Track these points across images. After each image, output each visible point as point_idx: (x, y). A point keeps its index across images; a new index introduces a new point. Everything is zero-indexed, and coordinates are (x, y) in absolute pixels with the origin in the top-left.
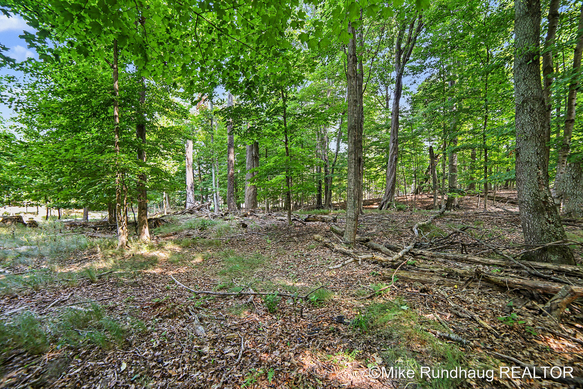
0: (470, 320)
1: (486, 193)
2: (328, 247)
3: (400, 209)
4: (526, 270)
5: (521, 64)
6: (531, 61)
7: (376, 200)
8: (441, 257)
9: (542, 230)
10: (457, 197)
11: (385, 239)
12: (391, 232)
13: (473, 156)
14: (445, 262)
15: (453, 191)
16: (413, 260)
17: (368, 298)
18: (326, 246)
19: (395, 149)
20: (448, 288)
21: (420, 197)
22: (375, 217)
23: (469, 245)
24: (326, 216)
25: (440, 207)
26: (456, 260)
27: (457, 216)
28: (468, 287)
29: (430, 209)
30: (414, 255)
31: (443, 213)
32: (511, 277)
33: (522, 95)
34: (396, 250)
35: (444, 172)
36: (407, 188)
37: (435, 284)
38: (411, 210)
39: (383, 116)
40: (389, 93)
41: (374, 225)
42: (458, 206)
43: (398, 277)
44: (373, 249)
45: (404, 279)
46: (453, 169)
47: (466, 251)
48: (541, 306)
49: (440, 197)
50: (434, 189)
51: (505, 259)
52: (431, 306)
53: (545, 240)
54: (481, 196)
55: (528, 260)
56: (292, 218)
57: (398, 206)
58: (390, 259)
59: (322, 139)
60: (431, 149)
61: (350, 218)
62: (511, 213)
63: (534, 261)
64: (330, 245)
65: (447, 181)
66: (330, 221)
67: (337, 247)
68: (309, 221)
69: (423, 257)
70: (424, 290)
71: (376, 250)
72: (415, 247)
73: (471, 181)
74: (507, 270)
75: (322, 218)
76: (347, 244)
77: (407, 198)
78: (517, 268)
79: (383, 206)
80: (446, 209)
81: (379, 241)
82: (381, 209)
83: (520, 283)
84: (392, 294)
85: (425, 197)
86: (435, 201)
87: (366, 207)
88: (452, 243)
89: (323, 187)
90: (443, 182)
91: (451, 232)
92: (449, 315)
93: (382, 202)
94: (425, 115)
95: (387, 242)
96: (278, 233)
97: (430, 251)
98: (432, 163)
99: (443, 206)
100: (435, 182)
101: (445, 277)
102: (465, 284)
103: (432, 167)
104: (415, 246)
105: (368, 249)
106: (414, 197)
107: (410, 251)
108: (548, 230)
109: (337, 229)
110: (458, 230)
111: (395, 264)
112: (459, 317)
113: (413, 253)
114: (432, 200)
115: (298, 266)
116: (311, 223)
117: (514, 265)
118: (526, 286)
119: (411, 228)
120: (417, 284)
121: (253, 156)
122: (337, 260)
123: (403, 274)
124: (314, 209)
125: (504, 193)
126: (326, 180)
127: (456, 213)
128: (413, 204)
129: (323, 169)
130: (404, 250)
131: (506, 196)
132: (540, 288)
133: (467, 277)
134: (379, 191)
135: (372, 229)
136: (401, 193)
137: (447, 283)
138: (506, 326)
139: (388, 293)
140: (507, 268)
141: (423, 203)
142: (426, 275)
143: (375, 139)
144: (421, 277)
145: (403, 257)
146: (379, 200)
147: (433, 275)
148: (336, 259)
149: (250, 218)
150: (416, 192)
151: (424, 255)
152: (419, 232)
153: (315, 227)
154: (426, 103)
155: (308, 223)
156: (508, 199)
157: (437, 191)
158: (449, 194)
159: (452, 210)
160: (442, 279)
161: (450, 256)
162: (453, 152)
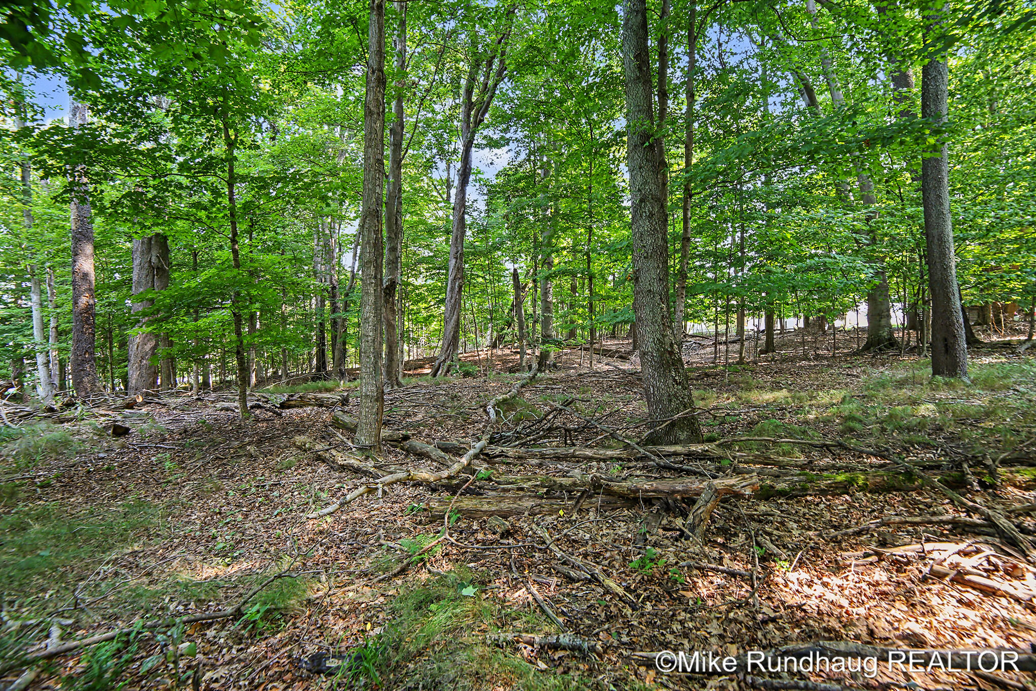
0: (590, 582)
1: (592, 343)
2: (324, 462)
3: (467, 374)
4: (654, 460)
5: (635, 146)
6: (647, 144)
7: (428, 359)
8: (534, 456)
9: (669, 396)
10: (553, 350)
11: (438, 431)
12: (450, 417)
13: (573, 289)
14: (540, 465)
15: (548, 342)
16: (487, 469)
17: (395, 575)
18: (320, 459)
19: (458, 269)
20: (549, 519)
21: (500, 353)
22: (423, 391)
23: (575, 430)
24: (327, 395)
25: (530, 367)
26: (558, 458)
27: (554, 381)
28: (580, 511)
29: (514, 372)
30: (490, 459)
31: (534, 377)
32: (637, 476)
33: (639, 190)
34: (458, 452)
35: (534, 312)
36: (479, 339)
37: (526, 513)
38: (486, 375)
39: (441, 213)
40: (452, 176)
41: (422, 405)
42: (555, 365)
43: (459, 511)
44: (415, 454)
45: (470, 515)
46: (547, 308)
47: (571, 440)
48: (679, 522)
49: (529, 351)
50: (520, 340)
51: (627, 447)
52: (521, 568)
53: (672, 411)
54: (585, 349)
55: (654, 445)
56: (249, 404)
57: (464, 369)
58: (445, 473)
59: (326, 245)
60: (515, 275)
61: (367, 396)
62: (624, 371)
63: (661, 444)
64: (327, 455)
65: (539, 327)
66: (333, 404)
67: (341, 459)
68: (289, 407)
69: (505, 460)
70: (506, 534)
71: (421, 455)
72: (491, 443)
73: (572, 326)
74: (631, 465)
75: (316, 399)
76: (361, 449)
77: (479, 355)
78: (642, 459)
79: (438, 370)
80: (539, 370)
81: (428, 436)
82: (434, 375)
83: (652, 488)
84: (447, 554)
85: (507, 352)
86: (521, 358)
87: (411, 372)
88: (550, 429)
89: (328, 336)
90: (534, 326)
91: (547, 408)
92: (554, 580)
93: (437, 362)
94: (506, 217)
95: (443, 437)
96: (212, 440)
97: (515, 446)
98: (517, 297)
99: (534, 366)
100: (521, 328)
101: (542, 498)
102: (575, 506)
103: (518, 305)
104: (492, 441)
105: (406, 456)
106: (489, 352)
107: (481, 450)
108: (675, 395)
109: (347, 419)
110: (558, 405)
111: (455, 482)
112: (571, 580)
113: (487, 455)
114: (518, 356)
115: (246, 516)
116: (293, 411)
117: (639, 455)
118: (661, 492)
119: (485, 406)
120: (494, 521)
121: (150, 266)
122: (339, 489)
123: (468, 503)
124: (306, 380)
125: (610, 344)
126: (334, 323)
127: (552, 376)
128: (488, 363)
129: (327, 303)
130: (472, 452)
131: (614, 348)
132: (678, 491)
133: (578, 491)
134: (433, 345)
135: (415, 415)
136: (469, 346)
137: (546, 508)
138: (643, 578)
139: (439, 556)
140: (629, 460)
141: (505, 362)
142: (509, 498)
143: (427, 253)
144: (502, 505)
145: (469, 464)
146: (431, 360)
147: (523, 497)
148: (337, 486)
149: (144, 410)
150: (494, 346)
151: (506, 457)
152: (497, 413)
153: (301, 418)
154: (508, 199)
155: (286, 412)
156: (617, 352)
157: (525, 342)
158: (542, 347)
159: (547, 371)
160: (538, 501)
161: (548, 452)
162: (547, 278)
